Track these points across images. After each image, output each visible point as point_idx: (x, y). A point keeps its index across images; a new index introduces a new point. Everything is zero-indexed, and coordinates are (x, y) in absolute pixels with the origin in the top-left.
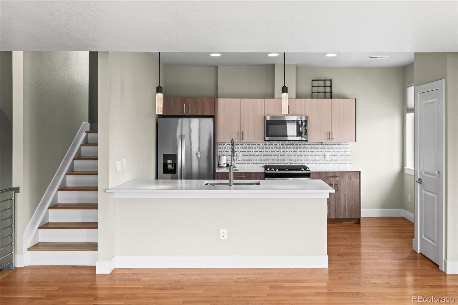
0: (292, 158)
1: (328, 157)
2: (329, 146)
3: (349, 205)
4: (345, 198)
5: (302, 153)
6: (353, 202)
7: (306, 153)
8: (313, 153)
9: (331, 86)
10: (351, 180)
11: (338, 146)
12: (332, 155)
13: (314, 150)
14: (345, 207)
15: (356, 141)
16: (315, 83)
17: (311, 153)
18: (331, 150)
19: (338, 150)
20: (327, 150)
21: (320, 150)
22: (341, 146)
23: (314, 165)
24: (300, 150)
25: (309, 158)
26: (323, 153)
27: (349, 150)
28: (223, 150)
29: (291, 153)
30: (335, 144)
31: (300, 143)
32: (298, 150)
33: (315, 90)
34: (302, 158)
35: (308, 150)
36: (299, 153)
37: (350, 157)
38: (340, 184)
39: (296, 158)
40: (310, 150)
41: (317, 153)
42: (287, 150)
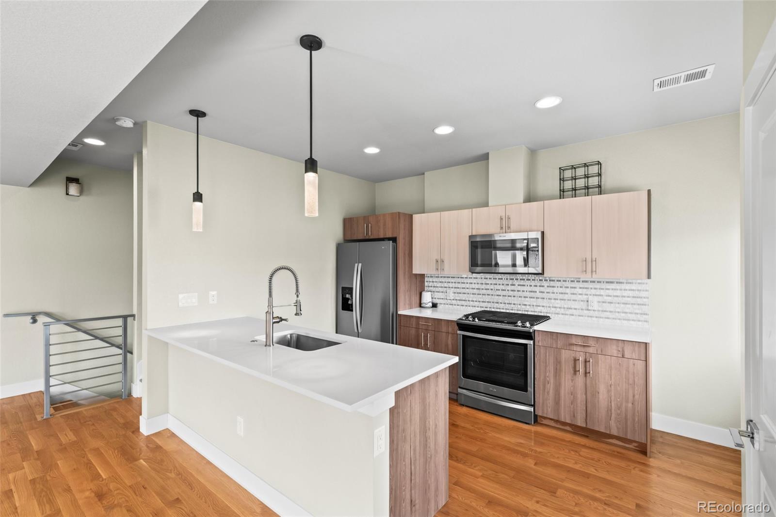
0: (528, 301)
1: (596, 306)
2: (598, 286)
3: (619, 408)
4: (609, 391)
5: (545, 295)
6: (630, 405)
7: (552, 296)
8: (566, 297)
9: (600, 175)
10: (623, 357)
11: (618, 286)
12: (603, 302)
13: (568, 291)
14: (609, 410)
15: (649, 277)
16: (568, 174)
17: (561, 296)
18: (602, 292)
19: (618, 293)
20: (593, 292)
21: (580, 291)
22: (623, 286)
23: (567, 316)
24: (542, 289)
25: (558, 303)
26: (585, 297)
27: (643, 294)
28: (431, 284)
29: (525, 294)
30: (612, 282)
31: (541, 278)
32: (538, 289)
33: (568, 185)
34: (545, 303)
35: (555, 290)
36: (538, 295)
37: (645, 309)
38: (597, 362)
39: (533, 302)
40: (561, 290)
41: (574, 297)
42: (520, 288)
